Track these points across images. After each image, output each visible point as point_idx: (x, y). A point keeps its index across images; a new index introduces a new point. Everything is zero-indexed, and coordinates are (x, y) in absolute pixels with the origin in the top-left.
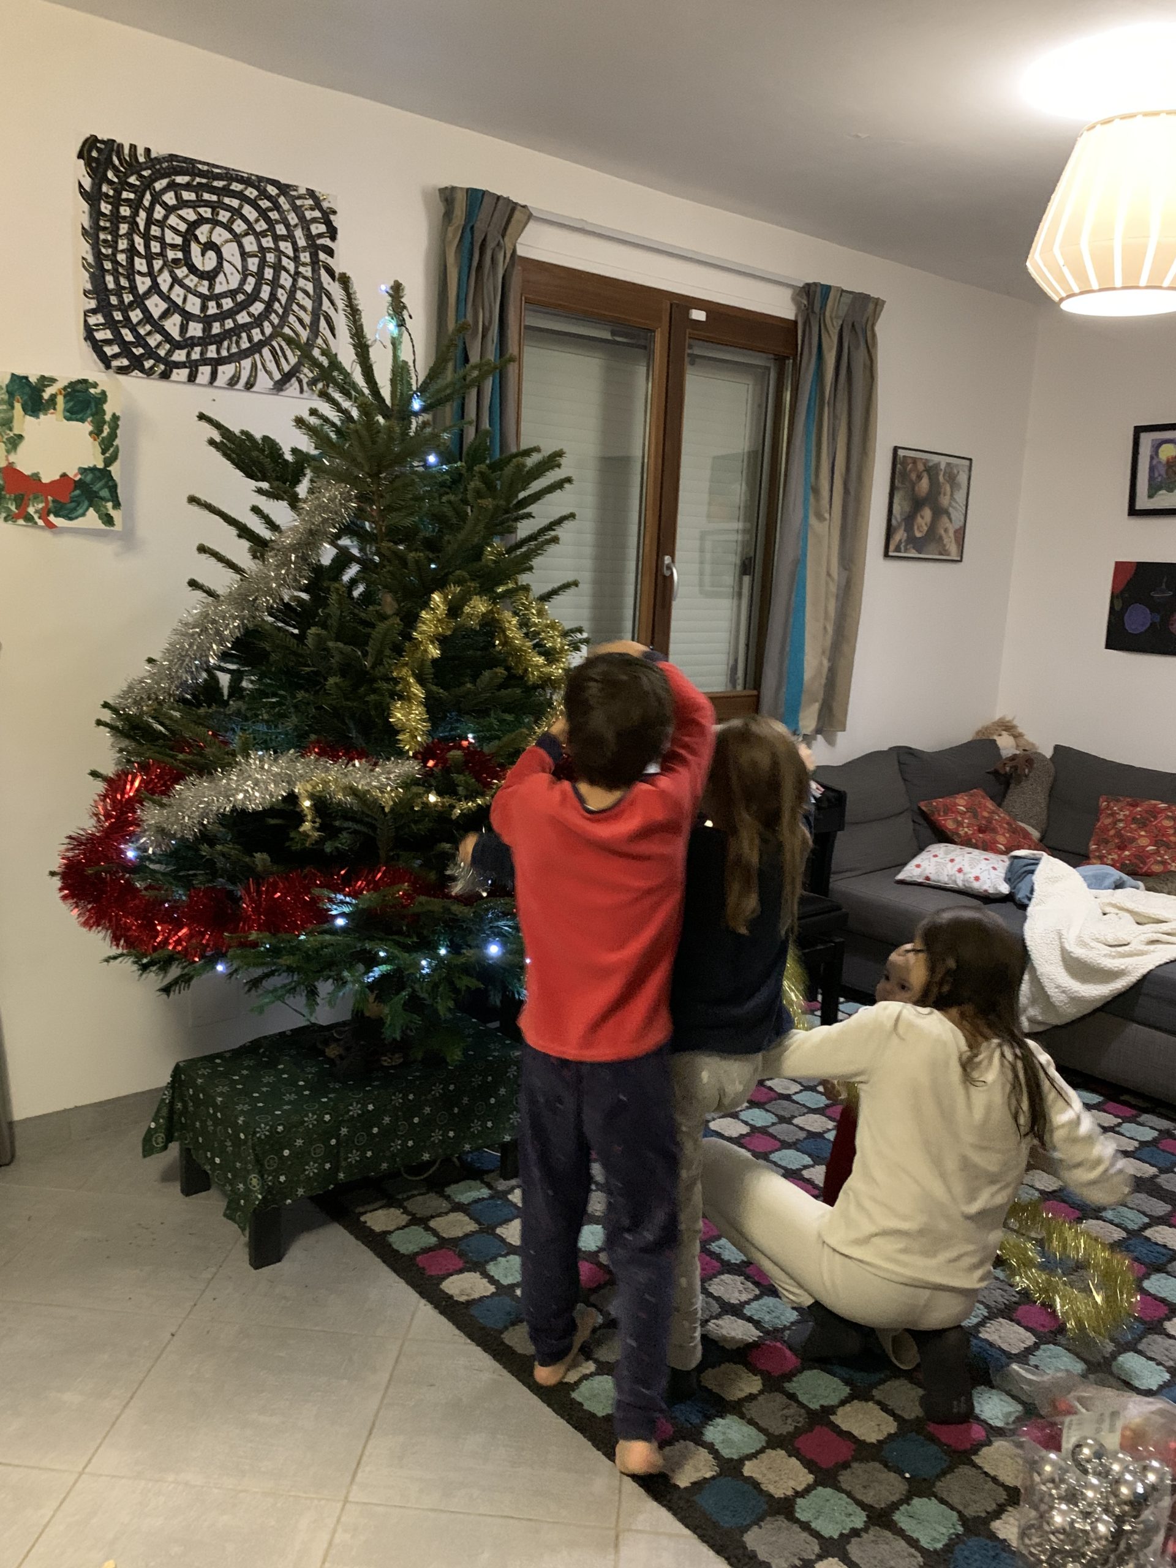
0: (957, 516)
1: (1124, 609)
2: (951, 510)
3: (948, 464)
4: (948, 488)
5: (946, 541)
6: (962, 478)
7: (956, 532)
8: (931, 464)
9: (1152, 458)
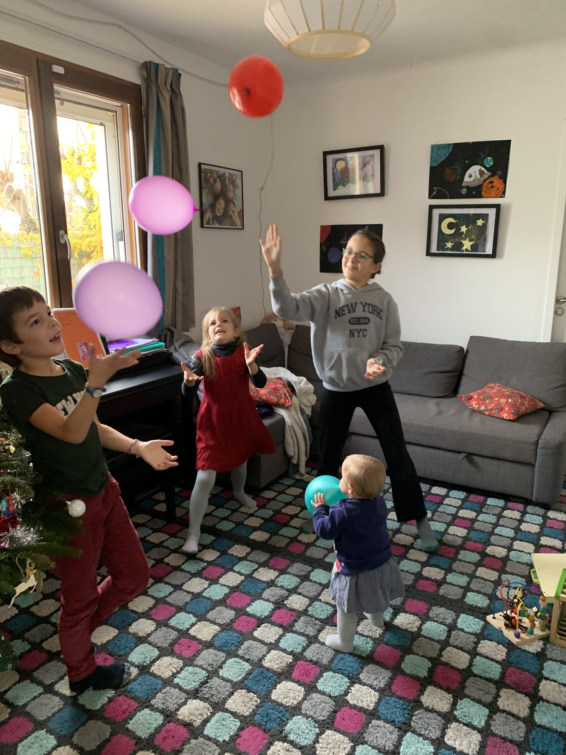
0: (238, 203)
1: (327, 251)
2: (235, 201)
3: (230, 174)
4: (231, 187)
5: (234, 218)
6: (238, 182)
7: (239, 212)
8: (220, 174)
9: (333, 169)
